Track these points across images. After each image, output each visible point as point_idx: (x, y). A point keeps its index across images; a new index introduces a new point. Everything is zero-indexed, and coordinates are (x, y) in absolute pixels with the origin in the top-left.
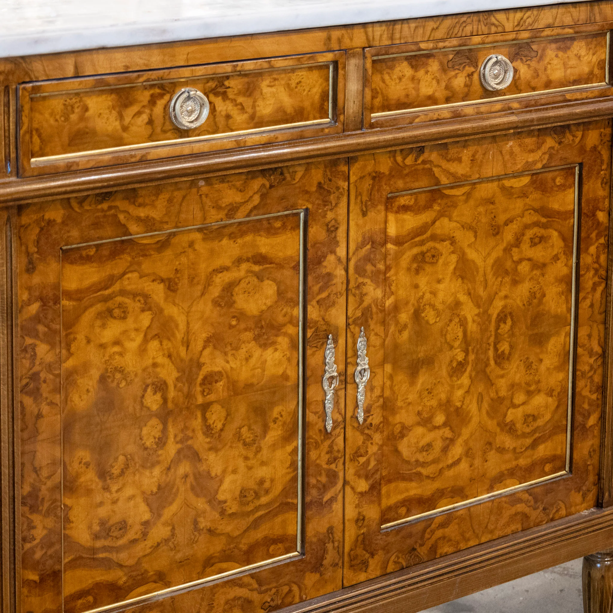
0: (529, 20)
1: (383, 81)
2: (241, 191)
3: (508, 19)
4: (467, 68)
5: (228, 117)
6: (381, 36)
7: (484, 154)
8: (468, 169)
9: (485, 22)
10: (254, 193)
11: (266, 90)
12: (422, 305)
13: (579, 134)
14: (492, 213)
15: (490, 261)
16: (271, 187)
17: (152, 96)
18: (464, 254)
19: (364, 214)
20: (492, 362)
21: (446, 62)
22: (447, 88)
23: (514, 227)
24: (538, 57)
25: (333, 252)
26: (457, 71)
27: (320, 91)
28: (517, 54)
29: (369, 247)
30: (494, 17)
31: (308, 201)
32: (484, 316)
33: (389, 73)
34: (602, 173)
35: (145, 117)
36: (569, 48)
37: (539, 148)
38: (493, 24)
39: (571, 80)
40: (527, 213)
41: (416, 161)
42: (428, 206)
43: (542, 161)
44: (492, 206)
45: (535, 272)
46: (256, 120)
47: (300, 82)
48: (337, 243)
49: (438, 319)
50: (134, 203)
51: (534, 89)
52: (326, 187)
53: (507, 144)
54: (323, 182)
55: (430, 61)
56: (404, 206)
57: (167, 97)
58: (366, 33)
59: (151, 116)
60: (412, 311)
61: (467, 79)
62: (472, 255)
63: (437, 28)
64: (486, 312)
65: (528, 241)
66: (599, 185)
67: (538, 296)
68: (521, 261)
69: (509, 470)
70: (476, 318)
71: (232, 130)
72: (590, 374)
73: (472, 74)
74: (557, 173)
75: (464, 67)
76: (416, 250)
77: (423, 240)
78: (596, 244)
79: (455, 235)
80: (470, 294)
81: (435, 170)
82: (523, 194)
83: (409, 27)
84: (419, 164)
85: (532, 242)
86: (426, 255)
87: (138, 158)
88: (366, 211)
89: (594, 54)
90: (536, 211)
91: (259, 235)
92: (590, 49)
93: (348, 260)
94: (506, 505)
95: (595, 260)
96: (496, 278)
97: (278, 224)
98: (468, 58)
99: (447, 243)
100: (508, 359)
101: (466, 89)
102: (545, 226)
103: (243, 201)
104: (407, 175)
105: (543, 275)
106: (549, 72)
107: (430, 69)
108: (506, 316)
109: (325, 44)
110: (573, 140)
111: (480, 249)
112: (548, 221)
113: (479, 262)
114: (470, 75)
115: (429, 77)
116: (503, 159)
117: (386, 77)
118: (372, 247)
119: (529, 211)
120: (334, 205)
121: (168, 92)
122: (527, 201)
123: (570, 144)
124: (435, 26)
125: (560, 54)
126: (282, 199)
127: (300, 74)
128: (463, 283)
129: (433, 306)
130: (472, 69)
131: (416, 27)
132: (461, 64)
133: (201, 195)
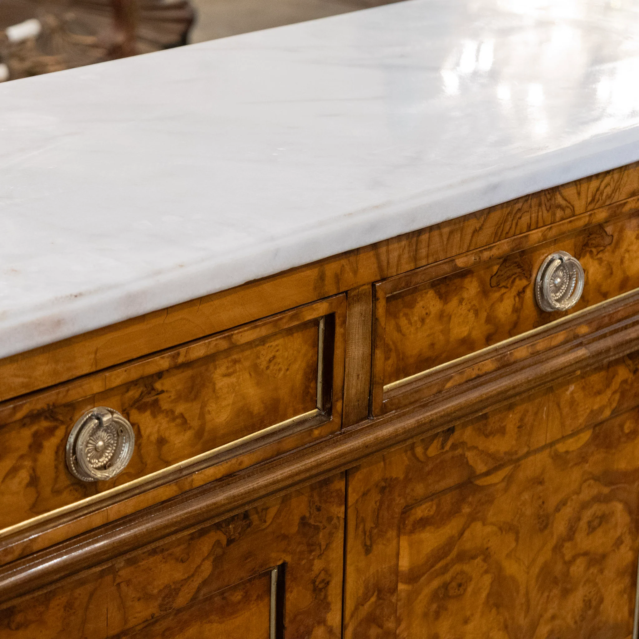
0: (608, 190)
1: (399, 329)
2: (182, 561)
3: (579, 194)
4: (517, 282)
5: (162, 441)
6: (399, 256)
7: (536, 414)
8: (514, 442)
9: (548, 204)
10: (204, 560)
11: (222, 383)
14: (540, 498)
15: (535, 570)
16: (230, 542)
17: (35, 435)
18: (500, 569)
19: (368, 550)
21: (488, 279)
22: (489, 320)
23: (568, 511)
24: (613, 244)
25: (322, 622)
26: (503, 290)
27: (304, 365)
28: (586, 245)
29: (373, 599)
30: (560, 194)
31: (284, 551)
33: (406, 315)
35: (24, 475)
37: (608, 386)
38: (559, 206)
40: (585, 485)
41: (443, 448)
42: (455, 511)
43: (611, 404)
44: (540, 488)
45: (591, 570)
46: (206, 436)
47: (274, 357)
48: (327, 606)
50: (8, 626)
51: (605, 296)
52: (312, 521)
53: (567, 390)
54: (307, 515)
55: (467, 280)
56: (421, 519)
57: (60, 433)
58: (378, 257)
59: (34, 470)
61: (517, 299)
62: (511, 568)
63: (481, 228)
65: (585, 527)
67: (594, 603)
68: (574, 558)
71: (168, 464)
73: (524, 290)
74: (627, 415)
75: (513, 282)
76: (436, 583)
77: (447, 565)
79: (489, 545)
80: (506, 627)
81: (469, 455)
82: (583, 458)
83: (441, 235)
84: (447, 452)
85: (589, 527)
86: (450, 586)
87: (17, 553)
88: (371, 546)
90: (596, 479)
91: (209, 622)
93: (343, 627)
96: (542, 593)
97: (237, 596)
98: (519, 266)
99: (479, 560)
101: (515, 317)
102: (607, 499)
103: (186, 576)
104: (429, 473)
105: (601, 571)
106: (626, 264)
107: (465, 295)
109: (315, 288)
111: (522, 557)
112: (612, 490)
113: (521, 576)
114: (521, 293)
115: (464, 308)
116: (561, 414)
117: (403, 322)
118: (379, 598)
119: (588, 483)
120: (323, 547)
121: (63, 423)
122: (586, 466)
124: (478, 226)
126: (247, 559)
127: (274, 344)
128: (498, 613)
130: (524, 282)
131: (451, 232)
132: (509, 277)
133: (119, 584)
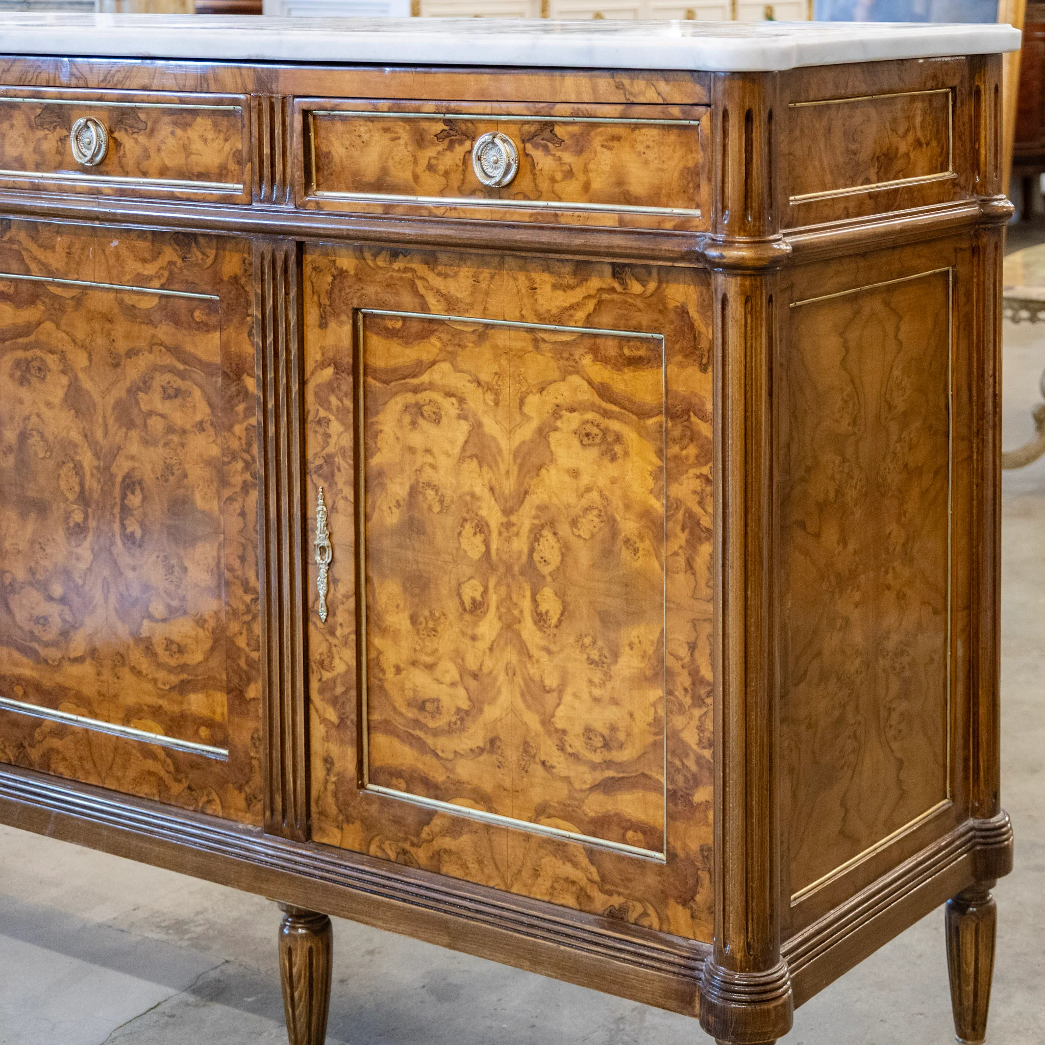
4: (58, 129)
7: (82, 249)
8: (64, 264)
12: (29, 428)
13: (212, 253)
14: (110, 334)
15: (111, 399)
18: (77, 378)
20: (119, 542)
21: (33, 117)
23: (139, 363)
24: (148, 131)
26: (46, 132)
28: (121, 121)
32: (105, 471)
34: (248, 319)
36: (190, 125)
37: (154, 259)
39: (195, 172)
40: (154, 347)
42: (30, 301)
43: (159, 278)
44: (110, 325)
45: (171, 437)
49: (48, 454)
51: (145, 175)
53: (110, 242)
55: (15, 112)
60: (18, 432)
61: (60, 144)
62: (87, 384)
63: (8, 70)
64: (107, 468)
65: (159, 389)
66: (246, 335)
67: (177, 473)
68: (151, 413)
69: (149, 706)
70: (95, 471)
72: (248, 618)
73: (65, 138)
74: (196, 303)
75: (55, 128)
76: (20, 354)
77: (27, 344)
78: (245, 424)
79: (64, 349)
80: (86, 436)
81: (24, 253)
82: (150, 320)
84: (5, 242)
85: (164, 392)
86: (30, 365)
89: (226, 140)
90: (169, 349)
92: (220, 131)
94: (134, 752)
95: (244, 447)
96: (120, 427)
98: (59, 117)
99: (56, 357)
100: (140, 546)
101: (59, 158)
102: (182, 375)
105: (183, 445)
106: (163, 154)
107: (15, 123)
108: (134, 483)
110: (202, 259)
111: (97, 379)
112: (185, 369)
113: (96, 397)
114: (63, 140)
115: (15, 133)
116: (107, 261)
119: (159, 347)
122: (156, 331)
123: (197, 265)
125: (179, 132)
128: (77, 417)
129: (41, 434)
130: (65, 133)
132: (51, 123)
